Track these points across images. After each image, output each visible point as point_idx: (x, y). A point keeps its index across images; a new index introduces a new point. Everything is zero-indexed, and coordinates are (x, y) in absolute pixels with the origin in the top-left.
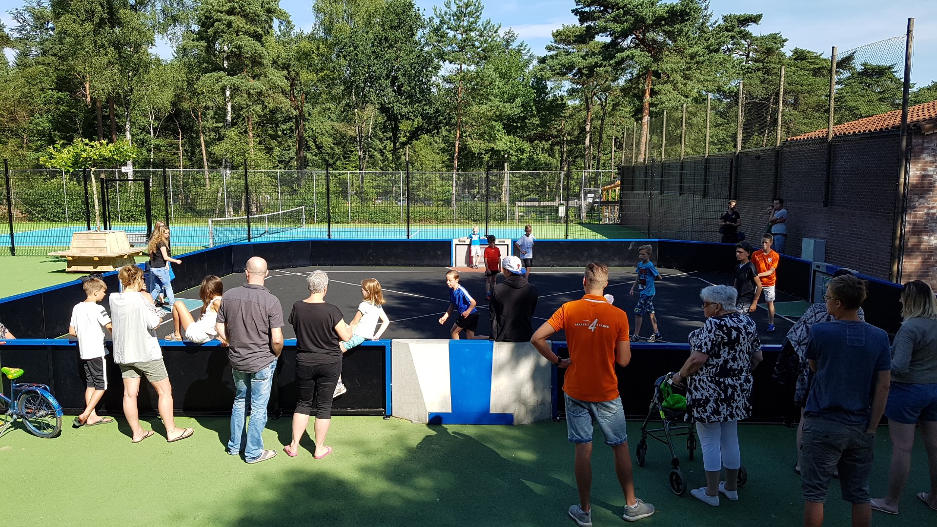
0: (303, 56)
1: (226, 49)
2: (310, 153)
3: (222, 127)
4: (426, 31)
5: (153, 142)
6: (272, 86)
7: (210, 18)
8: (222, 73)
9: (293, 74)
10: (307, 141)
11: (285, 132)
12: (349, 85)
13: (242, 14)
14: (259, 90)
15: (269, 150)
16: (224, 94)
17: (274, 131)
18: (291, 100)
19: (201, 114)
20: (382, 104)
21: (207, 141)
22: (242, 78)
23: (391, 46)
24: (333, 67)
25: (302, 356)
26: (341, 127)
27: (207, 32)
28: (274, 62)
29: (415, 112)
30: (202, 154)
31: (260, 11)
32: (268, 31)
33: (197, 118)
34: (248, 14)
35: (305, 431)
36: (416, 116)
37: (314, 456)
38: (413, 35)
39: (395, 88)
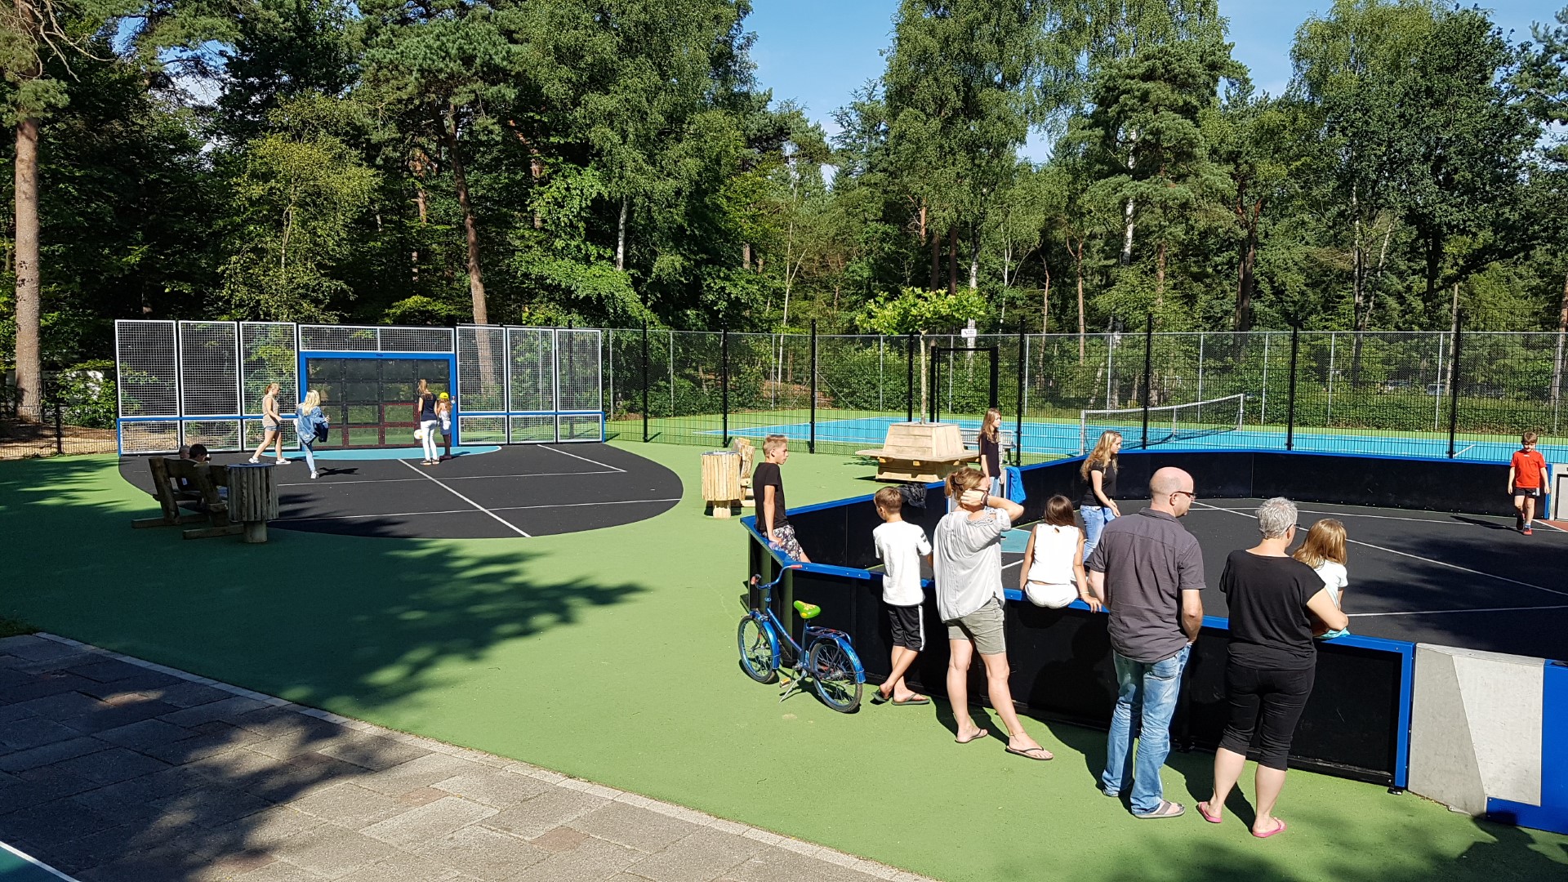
0: (1267, 136)
1: (1133, 137)
2: (1262, 301)
3: (1114, 266)
4: (1514, 69)
5: (1006, 293)
6: (1204, 192)
7: (1115, 88)
8: (1123, 178)
9: (1245, 168)
10: (1257, 282)
11: (1220, 268)
12: (1347, 179)
13: (1166, 77)
14: (1184, 200)
15: (1190, 300)
16: (1124, 209)
17: (1200, 267)
18: (1237, 212)
19: (1083, 247)
20: (1410, 208)
21: (1087, 290)
22: (1157, 183)
23: (1438, 104)
24: (1320, 151)
25: (1238, 648)
26: (1323, 255)
27: (1107, 112)
28: (1214, 151)
29: (1478, 218)
30: (1078, 311)
31: (1197, 68)
32: (1208, 100)
33: (1076, 252)
34: (1176, 76)
35: (1236, 784)
36: (1480, 227)
37: (1251, 830)
38: (1485, 78)
39: (1441, 178)
